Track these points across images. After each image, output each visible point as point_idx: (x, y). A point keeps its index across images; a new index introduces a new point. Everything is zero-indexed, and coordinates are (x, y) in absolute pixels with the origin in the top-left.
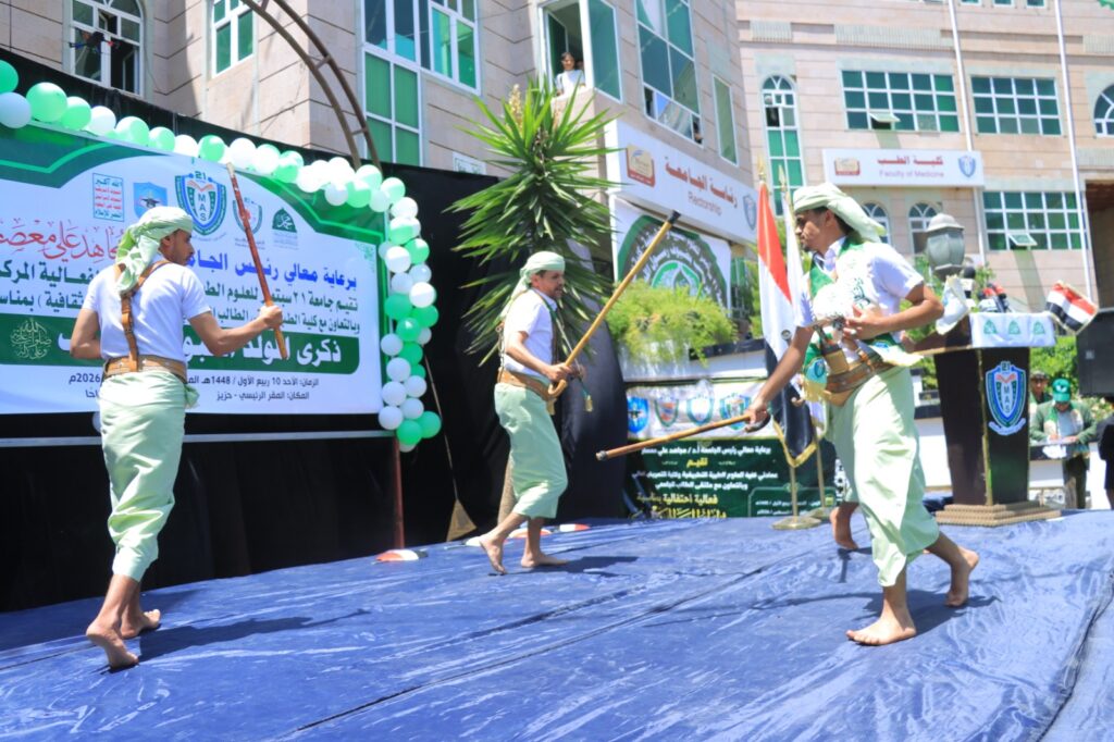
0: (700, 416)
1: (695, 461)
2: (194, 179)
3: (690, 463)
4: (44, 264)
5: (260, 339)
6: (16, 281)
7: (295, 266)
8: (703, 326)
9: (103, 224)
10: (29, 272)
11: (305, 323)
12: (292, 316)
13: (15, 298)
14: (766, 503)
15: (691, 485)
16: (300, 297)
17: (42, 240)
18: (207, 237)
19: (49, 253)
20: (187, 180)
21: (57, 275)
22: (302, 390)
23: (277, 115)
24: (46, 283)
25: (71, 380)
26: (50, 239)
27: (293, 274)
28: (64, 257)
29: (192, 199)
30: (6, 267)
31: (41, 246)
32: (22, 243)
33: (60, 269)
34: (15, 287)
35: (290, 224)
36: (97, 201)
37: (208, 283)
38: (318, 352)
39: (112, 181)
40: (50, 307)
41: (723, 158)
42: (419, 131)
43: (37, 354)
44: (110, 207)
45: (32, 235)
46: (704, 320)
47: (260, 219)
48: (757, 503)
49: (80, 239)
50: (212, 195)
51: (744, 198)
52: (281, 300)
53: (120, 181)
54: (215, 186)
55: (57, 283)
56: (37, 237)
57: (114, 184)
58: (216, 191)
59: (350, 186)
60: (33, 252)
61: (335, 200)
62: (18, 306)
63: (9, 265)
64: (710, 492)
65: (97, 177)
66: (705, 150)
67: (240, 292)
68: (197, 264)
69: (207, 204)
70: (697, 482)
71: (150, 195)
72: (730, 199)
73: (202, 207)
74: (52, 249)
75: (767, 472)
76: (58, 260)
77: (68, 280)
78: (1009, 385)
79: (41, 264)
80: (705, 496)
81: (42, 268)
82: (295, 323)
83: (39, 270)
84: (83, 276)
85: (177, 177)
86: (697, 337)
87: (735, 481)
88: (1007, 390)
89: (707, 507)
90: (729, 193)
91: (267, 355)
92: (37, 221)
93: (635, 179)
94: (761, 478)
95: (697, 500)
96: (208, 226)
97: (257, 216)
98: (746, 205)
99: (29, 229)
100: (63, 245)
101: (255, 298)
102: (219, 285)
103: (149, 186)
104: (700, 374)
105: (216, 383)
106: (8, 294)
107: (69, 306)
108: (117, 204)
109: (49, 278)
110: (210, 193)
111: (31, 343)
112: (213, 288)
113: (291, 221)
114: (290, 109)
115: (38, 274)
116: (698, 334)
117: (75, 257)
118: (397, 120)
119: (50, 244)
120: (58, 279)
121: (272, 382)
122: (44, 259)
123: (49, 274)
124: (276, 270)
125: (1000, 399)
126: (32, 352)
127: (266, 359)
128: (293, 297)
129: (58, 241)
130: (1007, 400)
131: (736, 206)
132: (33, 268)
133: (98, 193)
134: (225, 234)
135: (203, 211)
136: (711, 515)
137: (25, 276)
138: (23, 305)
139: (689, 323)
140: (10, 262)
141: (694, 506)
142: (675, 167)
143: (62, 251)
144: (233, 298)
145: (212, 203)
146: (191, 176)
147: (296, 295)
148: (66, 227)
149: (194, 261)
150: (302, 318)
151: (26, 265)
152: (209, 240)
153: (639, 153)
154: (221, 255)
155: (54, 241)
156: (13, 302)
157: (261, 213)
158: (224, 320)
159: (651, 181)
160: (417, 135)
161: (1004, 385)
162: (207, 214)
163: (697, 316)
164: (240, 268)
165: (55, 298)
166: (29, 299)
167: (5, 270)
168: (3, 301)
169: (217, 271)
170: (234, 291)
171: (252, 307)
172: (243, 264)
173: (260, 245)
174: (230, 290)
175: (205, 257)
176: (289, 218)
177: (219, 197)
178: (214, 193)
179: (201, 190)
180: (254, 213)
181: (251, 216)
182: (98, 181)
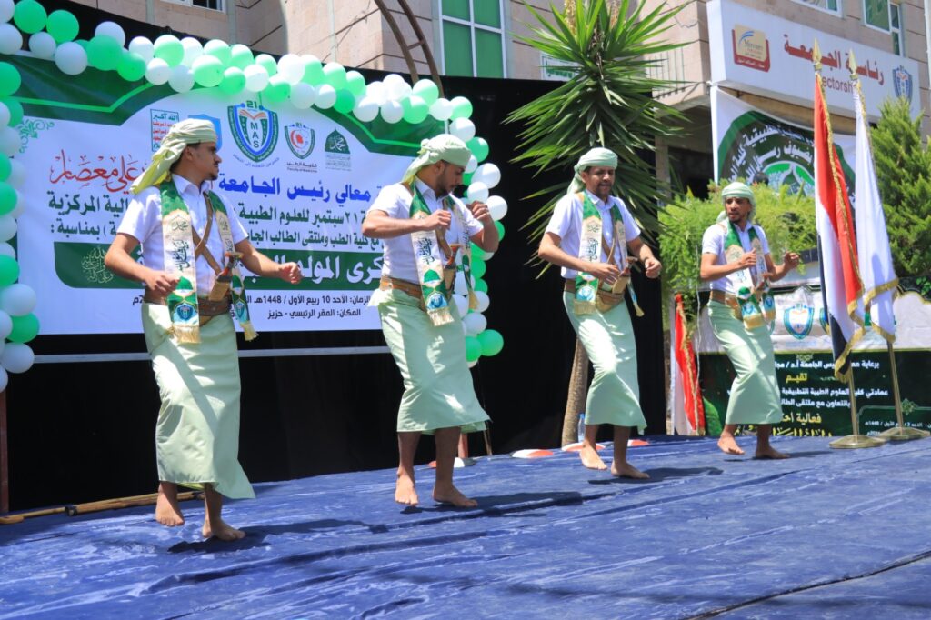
0: (798, 326)
1: (794, 376)
2: (246, 108)
3: (789, 379)
4: (108, 197)
5: (310, 259)
7: (347, 186)
8: (801, 228)
10: (95, 205)
11: (356, 242)
12: (344, 235)
13: (83, 228)
14: (877, 423)
15: (792, 402)
16: (352, 217)
17: (106, 175)
18: (260, 163)
19: (111, 186)
20: (239, 109)
21: (119, 206)
22: (353, 308)
23: (352, 25)
24: (110, 213)
25: (135, 302)
26: (113, 173)
27: (344, 195)
28: (125, 190)
29: (245, 128)
30: (75, 201)
31: (104, 181)
32: (88, 179)
33: (122, 201)
34: (83, 219)
35: (343, 145)
36: (155, 135)
37: (261, 208)
38: (369, 270)
39: (168, 116)
41: (868, 26)
42: (501, 31)
43: (105, 278)
45: (96, 171)
46: (803, 221)
47: (313, 143)
48: (867, 423)
50: (264, 122)
51: (894, 71)
52: (332, 221)
53: (175, 115)
54: (267, 113)
55: (119, 213)
56: (101, 173)
57: (170, 118)
58: (267, 118)
59: (406, 102)
60: (97, 188)
61: (392, 119)
62: (86, 235)
63: (77, 199)
64: (813, 411)
65: (154, 113)
66: (843, 19)
67: (292, 215)
68: (250, 189)
69: (260, 132)
70: (798, 398)
72: (874, 75)
73: (255, 135)
74: (115, 183)
75: (876, 389)
76: (120, 192)
79: (104, 196)
80: (808, 415)
81: (106, 200)
82: (346, 243)
83: (104, 202)
85: (229, 108)
86: (795, 241)
87: (840, 398)
89: (810, 426)
90: (873, 68)
91: (316, 275)
92: (101, 158)
93: (744, 64)
94: (869, 395)
95: (799, 419)
96: (261, 153)
97: (309, 140)
98: (896, 80)
99: (92, 167)
100: (124, 179)
101: (306, 220)
102: (271, 209)
103: (204, 117)
104: (798, 282)
105: (268, 303)
106: (77, 226)
109: (113, 210)
110: (262, 120)
111: (99, 269)
112: (265, 212)
113: (345, 142)
114: (363, 18)
115: (103, 206)
116: (796, 237)
118: (476, 22)
119: (114, 179)
121: (321, 300)
123: (113, 206)
124: (328, 192)
126: (100, 277)
127: (316, 278)
128: (345, 217)
129: (120, 175)
131: (881, 83)
132: (98, 200)
133: (156, 128)
134: (277, 160)
135: (255, 138)
136: (816, 435)
137: (92, 208)
138: (91, 235)
139: (785, 226)
140: (78, 196)
141: (796, 425)
142: (798, 47)
143: (123, 184)
144: (285, 221)
145: (265, 130)
146: (243, 105)
147: (348, 215)
148: (127, 160)
149: (247, 187)
150: (353, 238)
151: (92, 198)
152: (263, 166)
153: (749, 34)
154: (273, 180)
155: (116, 175)
156: (82, 232)
157: (313, 137)
158: (276, 242)
159: (765, 66)
160: (499, 35)
162: (260, 141)
163: (794, 218)
164: (292, 191)
166: (96, 229)
167: (75, 204)
168: (74, 231)
169: (269, 195)
170: (286, 214)
171: (303, 229)
172: (295, 188)
173: (312, 168)
174: (282, 213)
175: (258, 183)
176: (342, 140)
177: (271, 124)
178: (266, 120)
179: (254, 119)
180: (307, 137)
181: (304, 140)
182: (156, 116)
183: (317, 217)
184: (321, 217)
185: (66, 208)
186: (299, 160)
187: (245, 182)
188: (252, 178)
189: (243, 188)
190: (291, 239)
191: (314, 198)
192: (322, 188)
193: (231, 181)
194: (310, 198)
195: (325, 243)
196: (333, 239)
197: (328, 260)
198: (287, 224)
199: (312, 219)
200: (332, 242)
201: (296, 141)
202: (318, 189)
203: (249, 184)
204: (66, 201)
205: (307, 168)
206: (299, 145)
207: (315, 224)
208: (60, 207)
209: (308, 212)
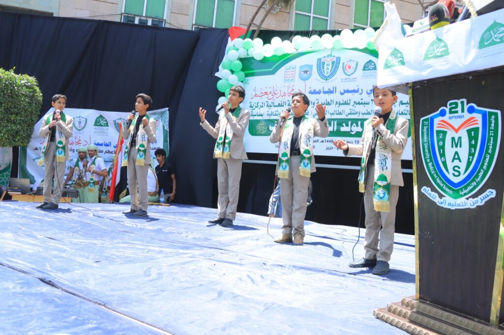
4: (268, 102)
5: (350, 123)
6: (259, 109)
9: (287, 84)
10: (263, 105)
12: (369, 111)
17: (268, 94)
18: (328, 81)
19: (269, 98)
20: (322, 59)
24: (267, 108)
26: (270, 93)
28: (274, 98)
29: (323, 67)
31: (267, 96)
32: (262, 96)
33: (272, 103)
34: (259, 111)
35: (373, 66)
36: (286, 76)
37: (326, 100)
40: (268, 116)
44: (290, 77)
45: (265, 93)
47: (356, 68)
49: (279, 91)
50: (333, 63)
52: (362, 104)
53: (295, 67)
54: (335, 58)
55: (271, 108)
56: (266, 93)
57: (293, 68)
60: (264, 99)
62: (259, 117)
65: (287, 67)
67: (341, 102)
69: (330, 67)
71: (306, 69)
73: (328, 69)
74: (270, 96)
76: (272, 100)
77: (275, 106)
78: (463, 134)
79: (266, 102)
82: (370, 114)
83: (266, 104)
84: (279, 104)
85: (318, 59)
88: (456, 143)
91: (352, 130)
92: (267, 88)
96: (329, 76)
99: (263, 92)
100: (273, 95)
101: (349, 104)
102: (331, 101)
103: (307, 65)
105: (327, 143)
106: (257, 113)
107: (274, 115)
108: (292, 75)
109: (269, 106)
112: (328, 102)
113: (375, 65)
115: (266, 105)
117: (277, 98)
119: (270, 95)
120: (271, 106)
121: (354, 142)
122: (267, 100)
124: (362, 90)
125: (443, 155)
126: (262, 132)
127: (352, 131)
129: (272, 93)
130: (456, 157)
133: (286, 73)
134: (337, 78)
135: (327, 71)
137: (262, 107)
138: (261, 116)
140: (258, 103)
144: (338, 105)
145: (333, 66)
146: (324, 57)
148: (275, 88)
149: (321, 92)
151: (263, 103)
152: (328, 82)
154: (333, 88)
157: (357, 65)
158: (332, 115)
161: (450, 134)
162: (329, 71)
164: (342, 92)
165: (270, 113)
166: (262, 114)
167: (257, 106)
168: (255, 116)
169: (331, 95)
170: (338, 102)
171: (347, 109)
172: (344, 90)
173: (354, 80)
174: (337, 102)
175: (326, 90)
176: (373, 64)
177: (336, 63)
178: (334, 62)
179: (328, 62)
180: (353, 65)
181: (352, 67)
182: (287, 69)
183: (355, 102)
184: (357, 102)
185: (254, 108)
186: (347, 77)
187: (320, 90)
188: (323, 88)
189: (319, 93)
190: (340, 114)
191: (354, 93)
192: (358, 89)
193: (314, 90)
194: (352, 94)
195: (358, 115)
196: (363, 112)
197: (359, 123)
198: (339, 107)
199: (352, 103)
200: (362, 114)
201: (347, 68)
202: (356, 89)
203: (322, 91)
204: (255, 105)
205: (351, 80)
206: (349, 70)
207: (353, 106)
208: (252, 107)
209: (350, 100)
